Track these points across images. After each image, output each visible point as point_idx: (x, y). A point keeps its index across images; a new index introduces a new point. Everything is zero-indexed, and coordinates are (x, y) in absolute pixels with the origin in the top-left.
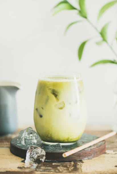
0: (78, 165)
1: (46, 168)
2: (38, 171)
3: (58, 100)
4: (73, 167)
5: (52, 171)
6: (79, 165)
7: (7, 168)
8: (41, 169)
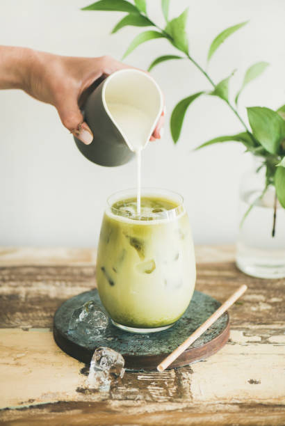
0: (184, 379)
1: (128, 390)
2: (115, 399)
3: (142, 256)
4: (175, 385)
5: (139, 399)
6: (186, 381)
7: (58, 393)
8: (119, 393)
